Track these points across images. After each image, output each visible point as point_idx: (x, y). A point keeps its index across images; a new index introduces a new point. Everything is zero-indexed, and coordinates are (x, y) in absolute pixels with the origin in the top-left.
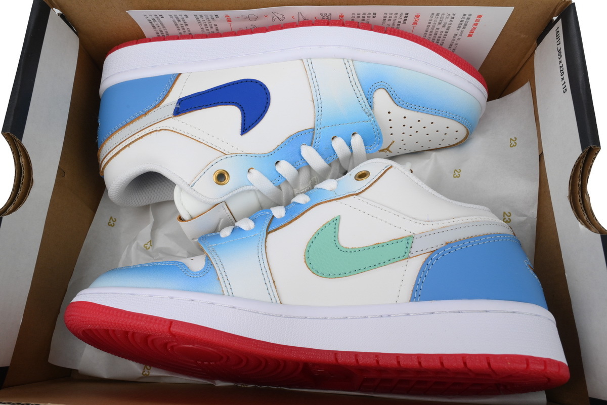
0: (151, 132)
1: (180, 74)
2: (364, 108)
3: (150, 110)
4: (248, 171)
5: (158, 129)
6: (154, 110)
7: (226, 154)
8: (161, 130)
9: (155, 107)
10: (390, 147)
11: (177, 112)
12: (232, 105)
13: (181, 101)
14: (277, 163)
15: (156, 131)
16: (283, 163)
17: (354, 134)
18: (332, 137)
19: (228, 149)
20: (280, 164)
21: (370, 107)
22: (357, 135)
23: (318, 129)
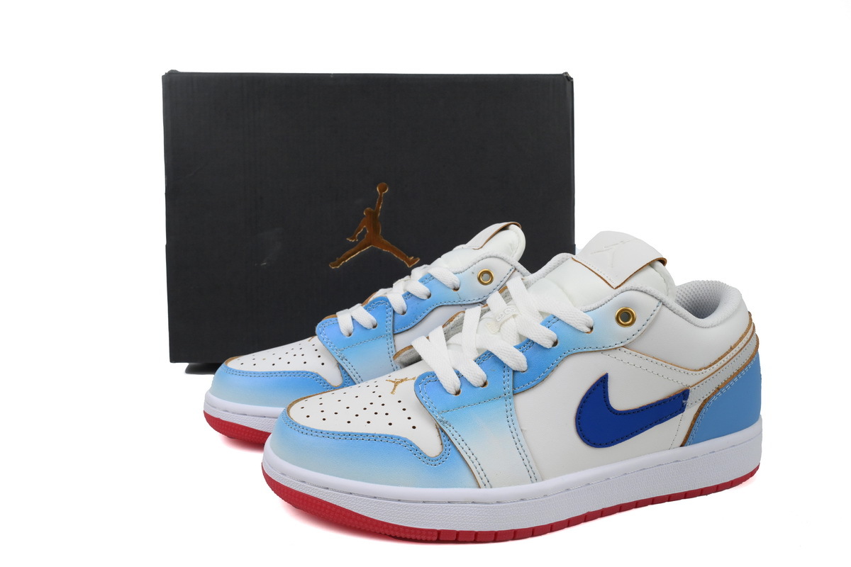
0: (710, 366)
1: (682, 446)
2: (451, 428)
3: (714, 393)
4: (592, 329)
5: (703, 371)
6: (709, 395)
7: (623, 347)
8: (700, 370)
9: (709, 398)
10: (393, 386)
11: (684, 394)
12: (621, 411)
13: (681, 409)
14: (555, 343)
15: (706, 368)
16: (548, 344)
17: (458, 393)
18: (487, 386)
19: (621, 354)
20: (552, 343)
21: (443, 431)
22: (453, 392)
23: (507, 394)
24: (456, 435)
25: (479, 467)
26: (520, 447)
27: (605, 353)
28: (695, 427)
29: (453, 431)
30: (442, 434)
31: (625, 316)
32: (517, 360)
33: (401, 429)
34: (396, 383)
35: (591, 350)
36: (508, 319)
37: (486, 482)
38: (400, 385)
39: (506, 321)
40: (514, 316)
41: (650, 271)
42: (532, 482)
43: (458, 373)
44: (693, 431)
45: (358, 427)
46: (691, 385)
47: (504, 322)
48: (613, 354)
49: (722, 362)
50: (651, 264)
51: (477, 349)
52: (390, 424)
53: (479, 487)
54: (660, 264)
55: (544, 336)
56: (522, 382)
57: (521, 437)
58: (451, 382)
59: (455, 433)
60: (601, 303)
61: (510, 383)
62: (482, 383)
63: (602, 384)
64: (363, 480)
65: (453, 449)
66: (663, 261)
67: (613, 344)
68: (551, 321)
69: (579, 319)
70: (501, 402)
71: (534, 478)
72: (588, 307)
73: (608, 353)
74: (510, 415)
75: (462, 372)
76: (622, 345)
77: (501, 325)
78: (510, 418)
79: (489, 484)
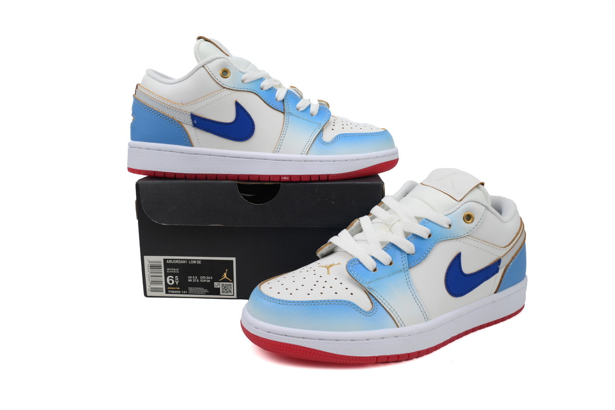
1: (495, 293)
2: (375, 292)
3: (511, 261)
4: (450, 226)
5: (507, 248)
6: (509, 262)
7: (468, 236)
8: (505, 247)
9: (509, 264)
10: (326, 270)
11: (498, 262)
12: (468, 274)
13: (497, 271)
14: (430, 236)
15: (508, 246)
16: (426, 236)
17: (375, 270)
18: (393, 265)
19: (467, 240)
20: (428, 236)
21: (371, 294)
22: (372, 269)
23: (405, 269)
24: (379, 296)
25: (396, 315)
26: (417, 301)
27: (458, 240)
28: (503, 281)
29: (377, 294)
30: (371, 296)
31: (468, 218)
32: (408, 247)
33: (343, 296)
34: (328, 268)
35: (451, 238)
36: (396, 222)
37: (402, 324)
38: (331, 269)
39: (394, 223)
40: (399, 221)
41: (477, 190)
42: (426, 321)
43: (373, 257)
44: (502, 284)
45: (315, 296)
46: (501, 256)
47: (393, 225)
48: (462, 240)
49: (514, 242)
50: (477, 187)
51: (381, 242)
52: (336, 293)
53: (398, 327)
54: (481, 186)
55: (423, 231)
56: (413, 260)
57: (416, 294)
58: (370, 264)
59: (378, 295)
60: (453, 209)
61: (406, 261)
62: (389, 263)
63: (458, 259)
64: (327, 330)
65: (379, 305)
66: (483, 184)
67: (462, 234)
68: (425, 222)
69: (443, 220)
70: (402, 274)
71: (426, 319)
72: (447, 213)
73: (460, 239)
74: (409, 281)
75: (376, 257)
76: (467, 234)
77: (391, 226)
78: (409, 283)
79: (404, 325)
